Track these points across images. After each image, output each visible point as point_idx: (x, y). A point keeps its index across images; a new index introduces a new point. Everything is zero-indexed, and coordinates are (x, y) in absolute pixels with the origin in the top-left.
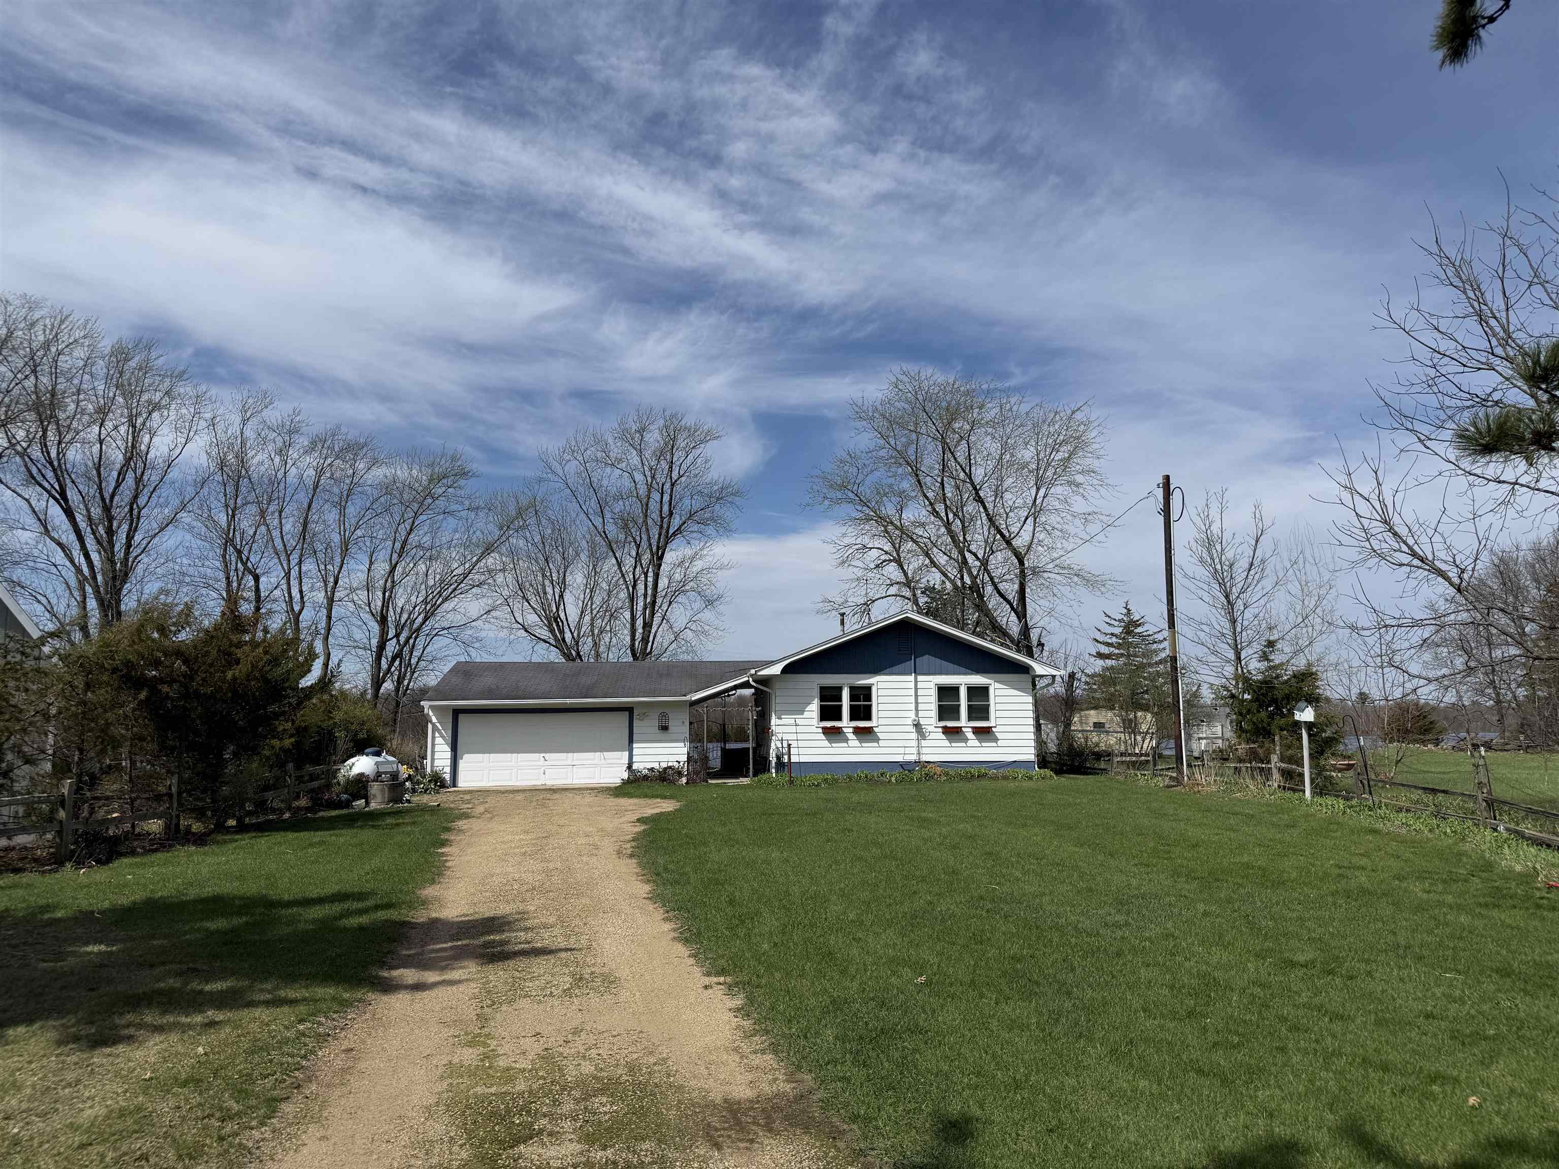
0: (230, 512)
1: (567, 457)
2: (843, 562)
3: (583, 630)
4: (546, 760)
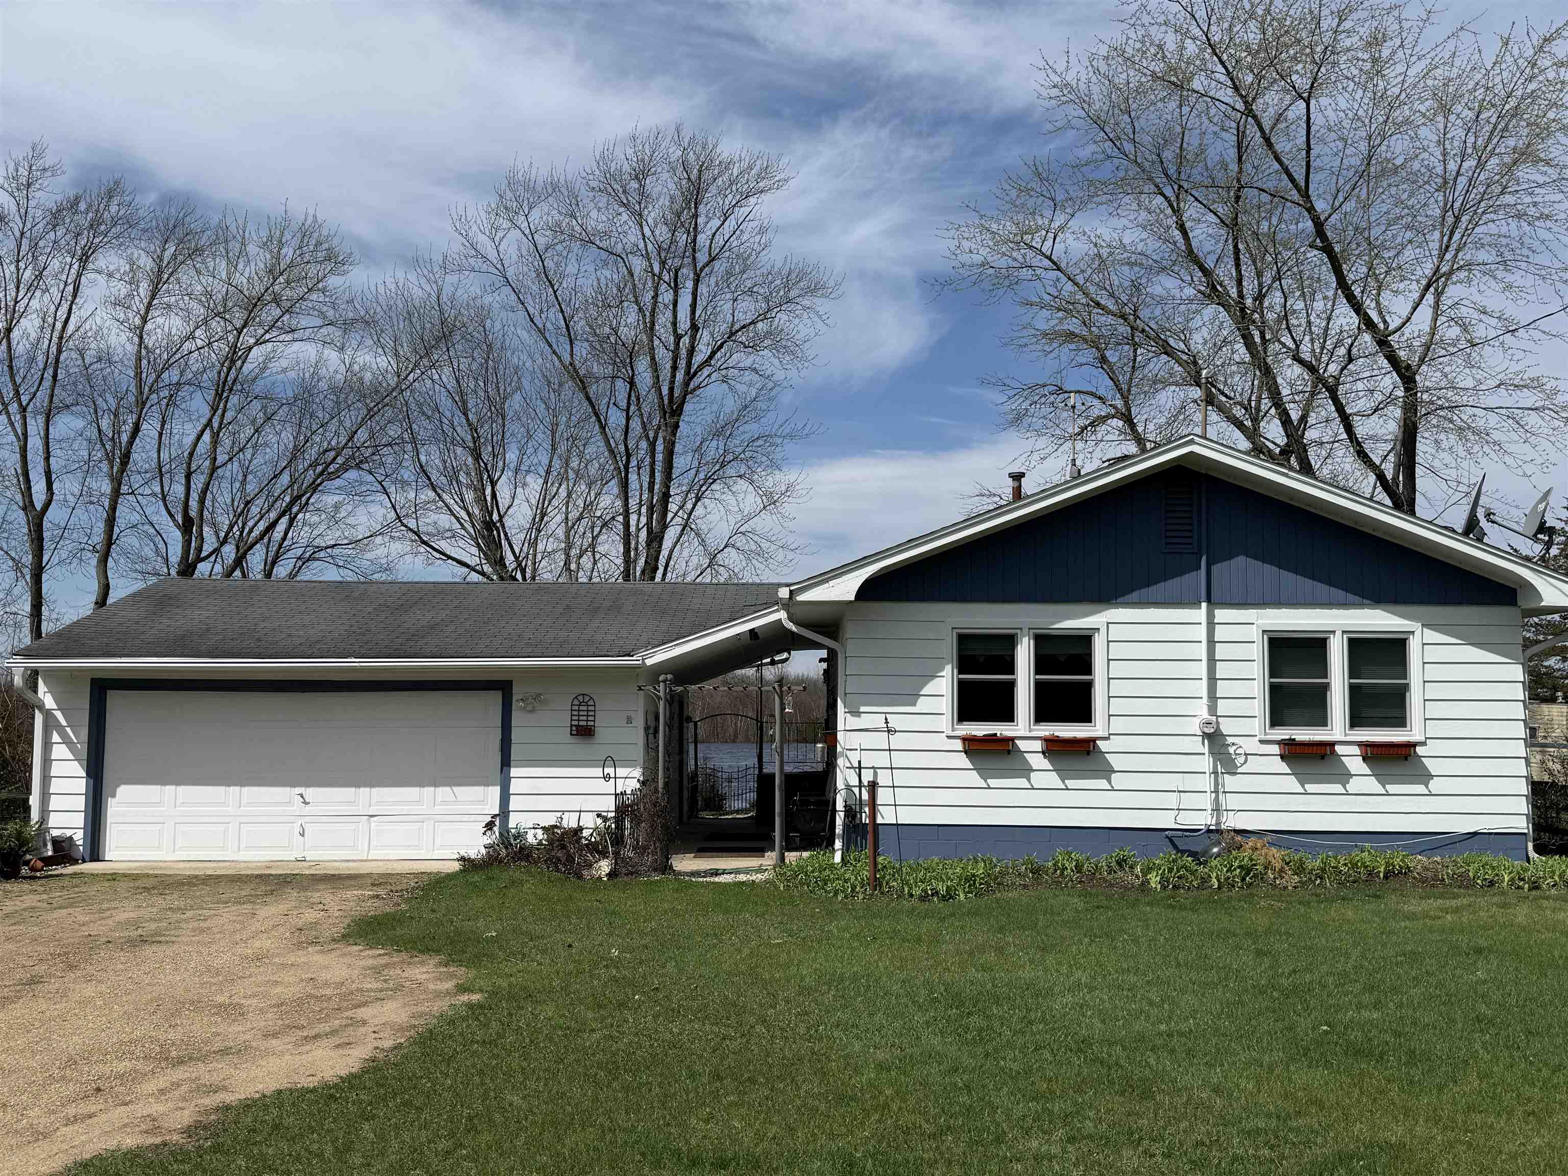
4: (306, 804)
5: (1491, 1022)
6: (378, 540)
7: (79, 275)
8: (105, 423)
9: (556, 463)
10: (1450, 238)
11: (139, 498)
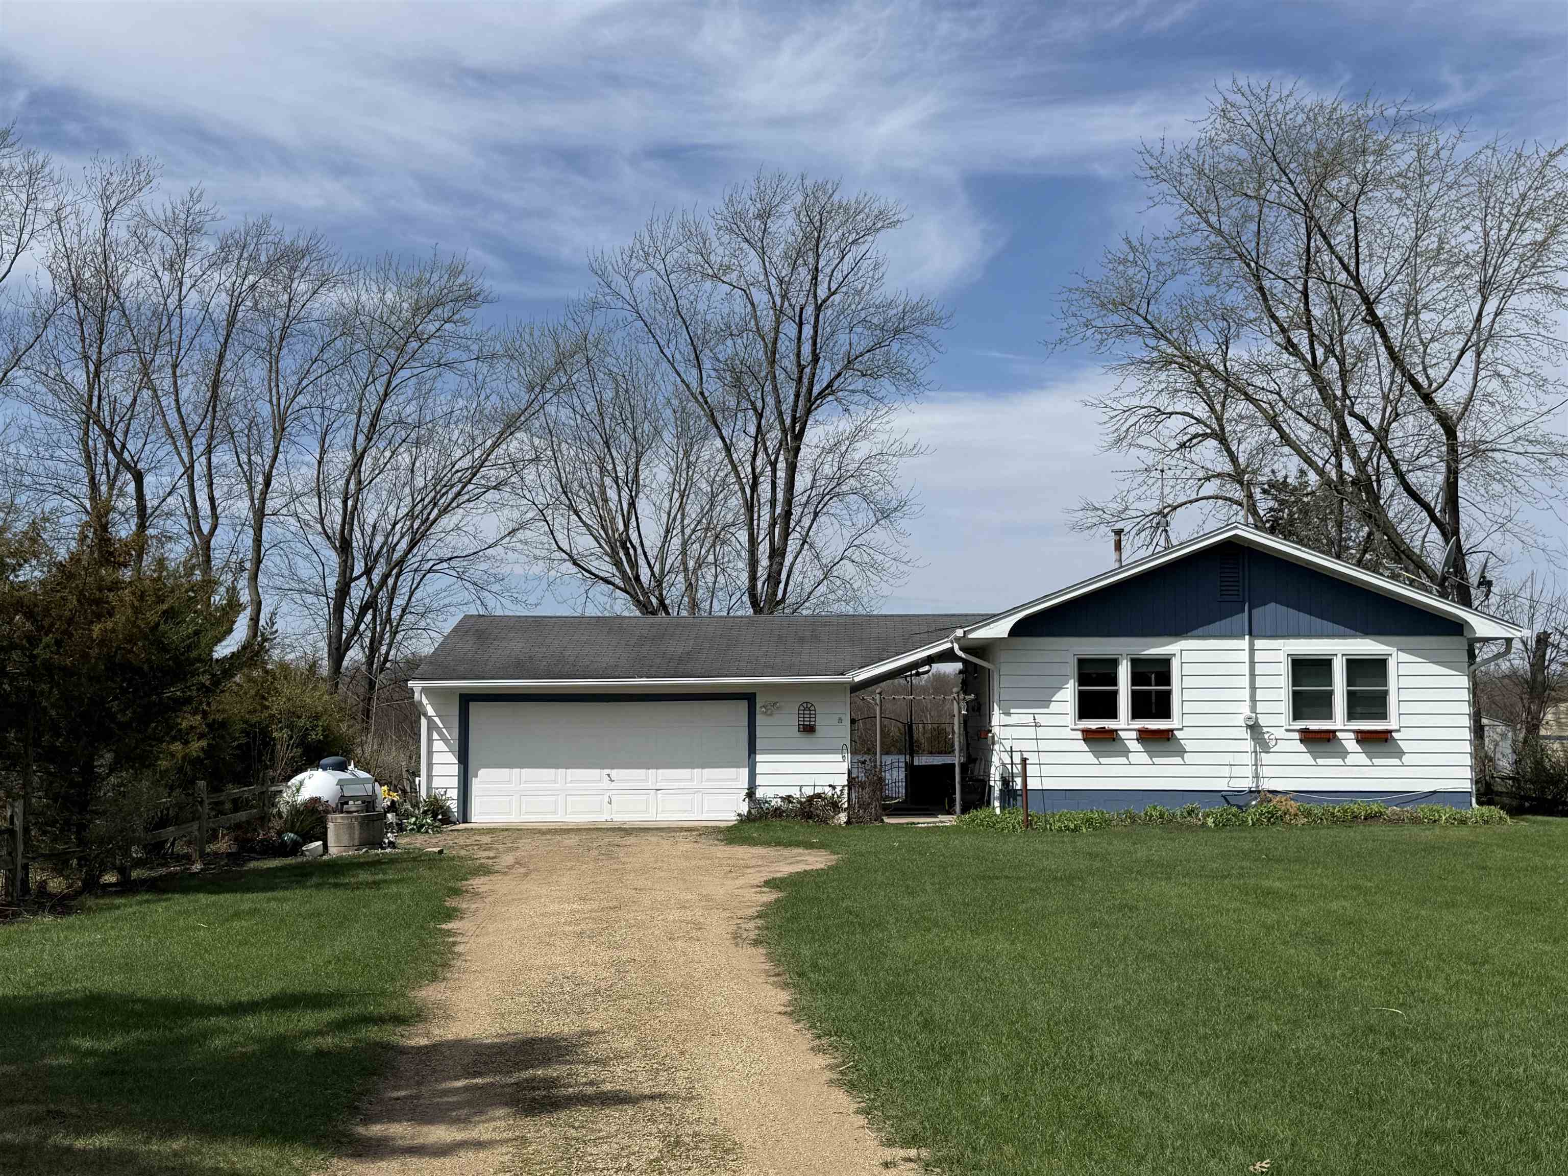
0: (92, 368)
1: (636, 264)
2: (1120, 440)
3: (669, 561)
4: (612, 781)
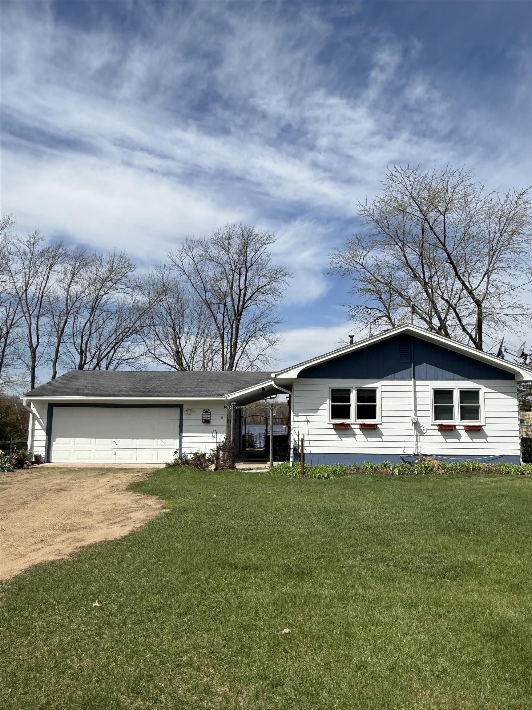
4: (116, 444)
5: (506, 520)
6: (142, 357)
7: (49, 272)
8: (56, 320)
9: (200, 332)
10: (492, 259)
11: (66, 344)
